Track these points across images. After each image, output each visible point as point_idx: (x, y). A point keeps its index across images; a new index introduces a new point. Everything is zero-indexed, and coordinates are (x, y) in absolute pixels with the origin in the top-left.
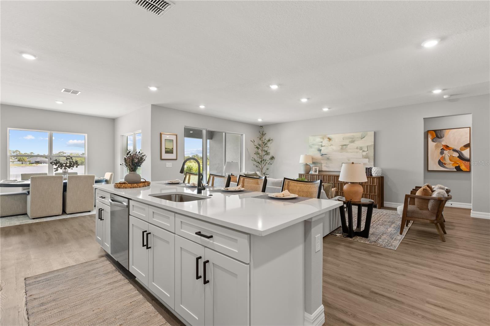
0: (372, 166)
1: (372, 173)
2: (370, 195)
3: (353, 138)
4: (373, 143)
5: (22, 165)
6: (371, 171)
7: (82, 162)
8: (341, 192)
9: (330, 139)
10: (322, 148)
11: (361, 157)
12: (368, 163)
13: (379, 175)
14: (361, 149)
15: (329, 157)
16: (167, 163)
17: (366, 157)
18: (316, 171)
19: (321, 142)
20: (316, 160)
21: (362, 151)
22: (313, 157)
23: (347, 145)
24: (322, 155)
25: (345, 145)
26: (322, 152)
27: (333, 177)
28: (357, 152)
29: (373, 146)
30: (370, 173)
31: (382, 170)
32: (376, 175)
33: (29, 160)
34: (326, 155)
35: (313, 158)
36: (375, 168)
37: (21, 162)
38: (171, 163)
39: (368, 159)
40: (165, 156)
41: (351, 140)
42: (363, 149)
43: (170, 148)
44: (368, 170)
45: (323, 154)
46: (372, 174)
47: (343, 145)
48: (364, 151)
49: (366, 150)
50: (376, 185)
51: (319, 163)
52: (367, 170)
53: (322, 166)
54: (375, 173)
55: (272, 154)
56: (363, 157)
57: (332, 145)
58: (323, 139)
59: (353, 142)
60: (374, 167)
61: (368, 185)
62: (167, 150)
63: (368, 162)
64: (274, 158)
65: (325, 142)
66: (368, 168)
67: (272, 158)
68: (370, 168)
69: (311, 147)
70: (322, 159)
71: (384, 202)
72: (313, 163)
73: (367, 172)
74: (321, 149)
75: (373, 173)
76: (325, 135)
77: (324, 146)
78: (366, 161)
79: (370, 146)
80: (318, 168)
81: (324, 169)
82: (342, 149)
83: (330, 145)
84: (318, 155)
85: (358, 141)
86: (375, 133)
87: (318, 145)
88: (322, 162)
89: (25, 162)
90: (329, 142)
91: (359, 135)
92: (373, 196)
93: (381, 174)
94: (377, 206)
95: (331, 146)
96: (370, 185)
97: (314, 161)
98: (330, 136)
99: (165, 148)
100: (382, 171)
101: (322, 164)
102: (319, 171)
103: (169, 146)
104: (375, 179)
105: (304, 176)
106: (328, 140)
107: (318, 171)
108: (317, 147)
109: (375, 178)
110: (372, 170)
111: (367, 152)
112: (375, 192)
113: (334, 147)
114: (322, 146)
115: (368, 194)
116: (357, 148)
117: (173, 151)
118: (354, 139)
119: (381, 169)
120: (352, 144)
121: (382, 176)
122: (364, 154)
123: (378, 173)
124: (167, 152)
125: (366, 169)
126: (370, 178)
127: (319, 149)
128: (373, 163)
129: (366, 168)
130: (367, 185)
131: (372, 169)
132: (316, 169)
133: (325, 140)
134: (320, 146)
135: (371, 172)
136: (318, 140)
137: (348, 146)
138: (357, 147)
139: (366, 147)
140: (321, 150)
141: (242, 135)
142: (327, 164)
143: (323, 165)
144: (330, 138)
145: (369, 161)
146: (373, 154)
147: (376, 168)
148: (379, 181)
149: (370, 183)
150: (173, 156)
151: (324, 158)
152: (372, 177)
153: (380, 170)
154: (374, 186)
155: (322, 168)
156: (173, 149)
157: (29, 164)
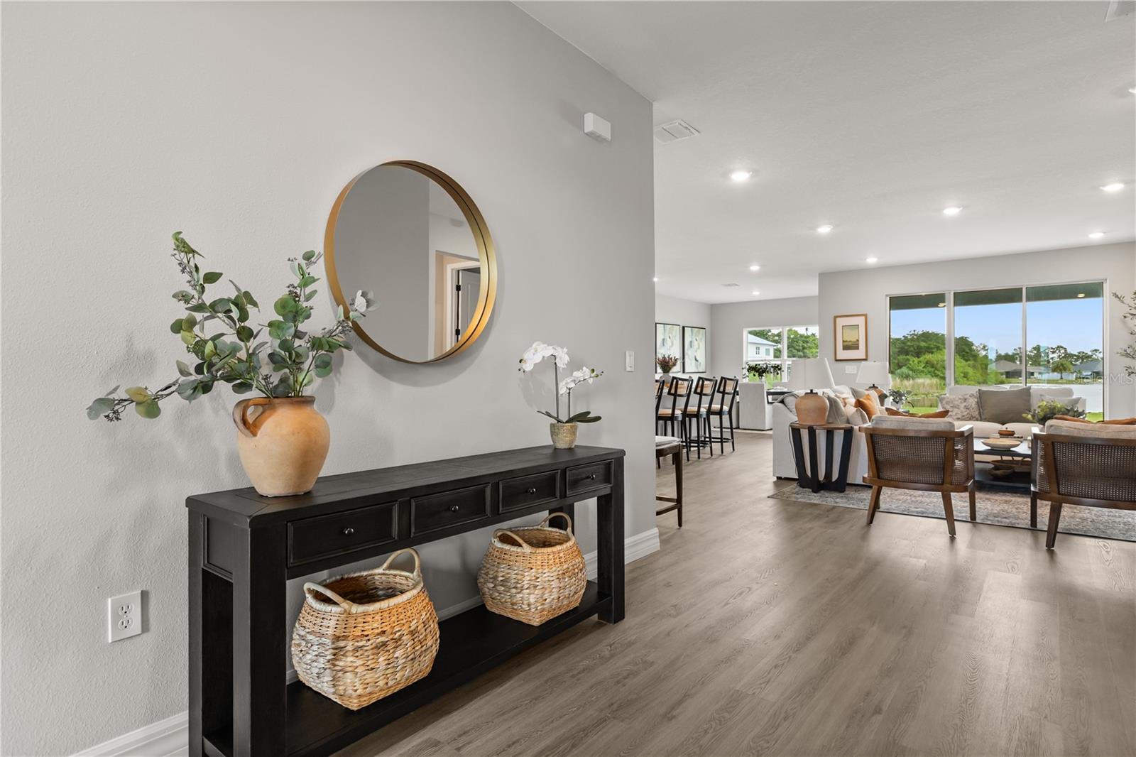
16: (847, 367)
38: (855, 367)
40: (842, 354)
43: (852, 340)
62: (845, 344)
99: (843, 341)
103: (851, 337)
117: (858, 344)
124: (846, 348)
150: (860, 354)
156: (858, 340)
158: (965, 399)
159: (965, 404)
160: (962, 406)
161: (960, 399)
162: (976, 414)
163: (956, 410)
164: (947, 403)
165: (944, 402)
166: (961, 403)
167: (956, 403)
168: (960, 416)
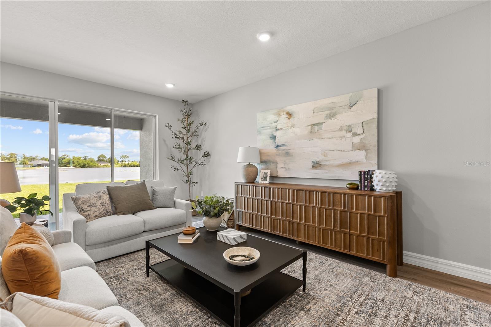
0: (375, 168)
1: (374, 183)
2: (368, 239)
3: (332, 108)
4: (375, 115)
5: (24, 168)
6: (372, 178)
7: (84, 165)
8: (305, 225)
9: (290, 115)
10: (278, 134)
11: (350, 148)
12: (365, 161)
13: (390, 189)
14: (349, 129)
15: (290, 150)
17: (361, 147)
18: (265, 178)
19: (275, 122)
20: (268, 156)
21: (351, 134)
22: (263, 151)
23: (322, 124)
24: (278, 146)
25: (317, 124)
26: (279, 141)
27: (290, 191)
28: (341, 138)
29: (376, 120)
30: (369, 184)
31: (399, 177)
32: (384, 189)
33: (31, 163)
34: (283, 145)
35: (261, 154)
36: (380, 173)
37: (23, 166)
39: (364, 152)
41: (328, 112)
42: (353, 131)
44: (365, 177)
45: (279, 144)
46: (373, 186)
47: (314, 125)
48: (355, 134)
49: (360, 131)
50: (383, 216)
51: (273, 163)
52: (363, 176)
53: (277, 168)
54: (381, 184)
55: (206, 148)
56: (353, 147)
57: (293, 126)
58: (279, 115)
59: (332, 116)
60: (379, 169)
61: (364, 214)
63: (364, 158)
64: (209, 155)
65: (283, 121)
66: (365, 172)
67: (207, 155)
68: (369, 171)
69: (260, 133)
70: (277, 155)
71: (404, 252)
72: (261, 162)
73: (363, 181)
74: (275, 135)
75: (377, 185)
76: (282, 108)
77: (281, 129)
78: (361, 155)
79: (368, 122)
80: (269, 171)
81: (281, 173)
82: (311, 132)
83: (290, 126)
84: (269, 147)
85: (342, 112)
86: (379, 91)
87: (270, 128)
88: (278, 159)
89: (27, 165)
90: (288, 121)
91: (343, 99)
92: (375, 242)
93: (396, 186)
94: (388, 267)
95: (293, 128)
96: (369, 215)
97: (264, 158)
98: (289, 108)
100: (397, 178)
101: (277, 163)
102: (272, 177)
104: (382, 199)
105: (243, 186)
106: (287, 116)
107: (268, 178)
108: (269, 131)
109: (380, 197)
110: (374, 176)
111: (363, 136)
112: (381, 234)
113: (297, 130)
114: (277, 130)
115: (364, 236)
116: (341, 129)
118: (334, 111)
119: (395, 174)
120: (331, 121)
121: (399, 190)
122: (356, 140)
123: (387, 184)
125: (360, 175)
126: (370, 196)
127: (272, 135)
128: (375, 161)
129: (361, 172)
130: (361, 214)
131: (373, 174)
132: (265, 174)
133: (283, 117)
134: (275, 129)
135: (372, 182)
136: (271, 117)
137: (324, 126)
138: (341, 127)
139: (361, 125)
140: (275, 137)
141: (155, 116)
142: (285, 163)
143: (279, 166)
144: (291, 112)
145: (366, 157)
146: (376, 139)
147: (383, 172)
148: (393, 203)
149: (369, 210)
151: (280, 151)
152: (375, 193)
153: (393, 177)
154: (380, 216)
155: (277, 172)
157: (31, 167)
158: (100, 197)
159: (100, 201)
160: (98, 203)
161: (95, 197)
162: (109, 208)
163: (93, 209)
164: (83, 203)
165: (80, 202)
166: (97, 201)
167: (93, 201)
168: (97, 214)
